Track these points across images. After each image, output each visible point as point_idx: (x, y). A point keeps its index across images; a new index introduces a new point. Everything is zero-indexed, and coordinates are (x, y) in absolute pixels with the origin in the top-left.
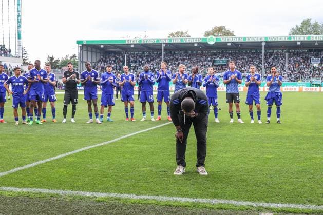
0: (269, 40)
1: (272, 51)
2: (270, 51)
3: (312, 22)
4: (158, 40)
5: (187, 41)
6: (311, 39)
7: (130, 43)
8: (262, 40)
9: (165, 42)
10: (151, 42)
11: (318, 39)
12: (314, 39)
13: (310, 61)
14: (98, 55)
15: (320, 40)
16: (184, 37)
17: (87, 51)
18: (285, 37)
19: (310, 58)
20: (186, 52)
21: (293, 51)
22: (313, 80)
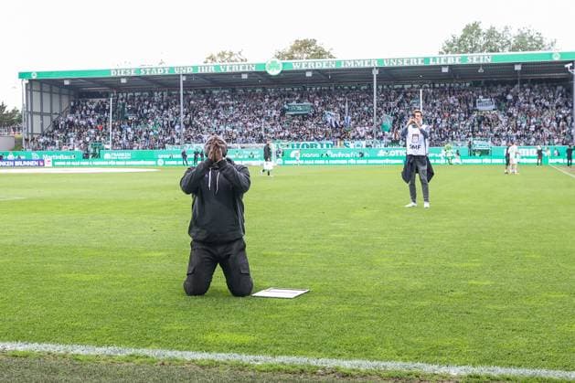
0: (386, 65)
1: (400, 86)
2: (396, 87)
3: (484, 28)
4: (172, 68)
5: (228, 70)
6: (469, 62)
7: (119, 75)
8: (373, 65)
9: (184, 72)
10: (159, 73)
11: (481, 62)
12: (475, 62)
13: (475, 105)
14: (65, 100)
15: (486, 62)
16: (236, 61)
17: (41, 91)
18: (417, 59)
19: (475, 98)
20: (233, 91)
21: (442, 85)
22: (475, 142)
